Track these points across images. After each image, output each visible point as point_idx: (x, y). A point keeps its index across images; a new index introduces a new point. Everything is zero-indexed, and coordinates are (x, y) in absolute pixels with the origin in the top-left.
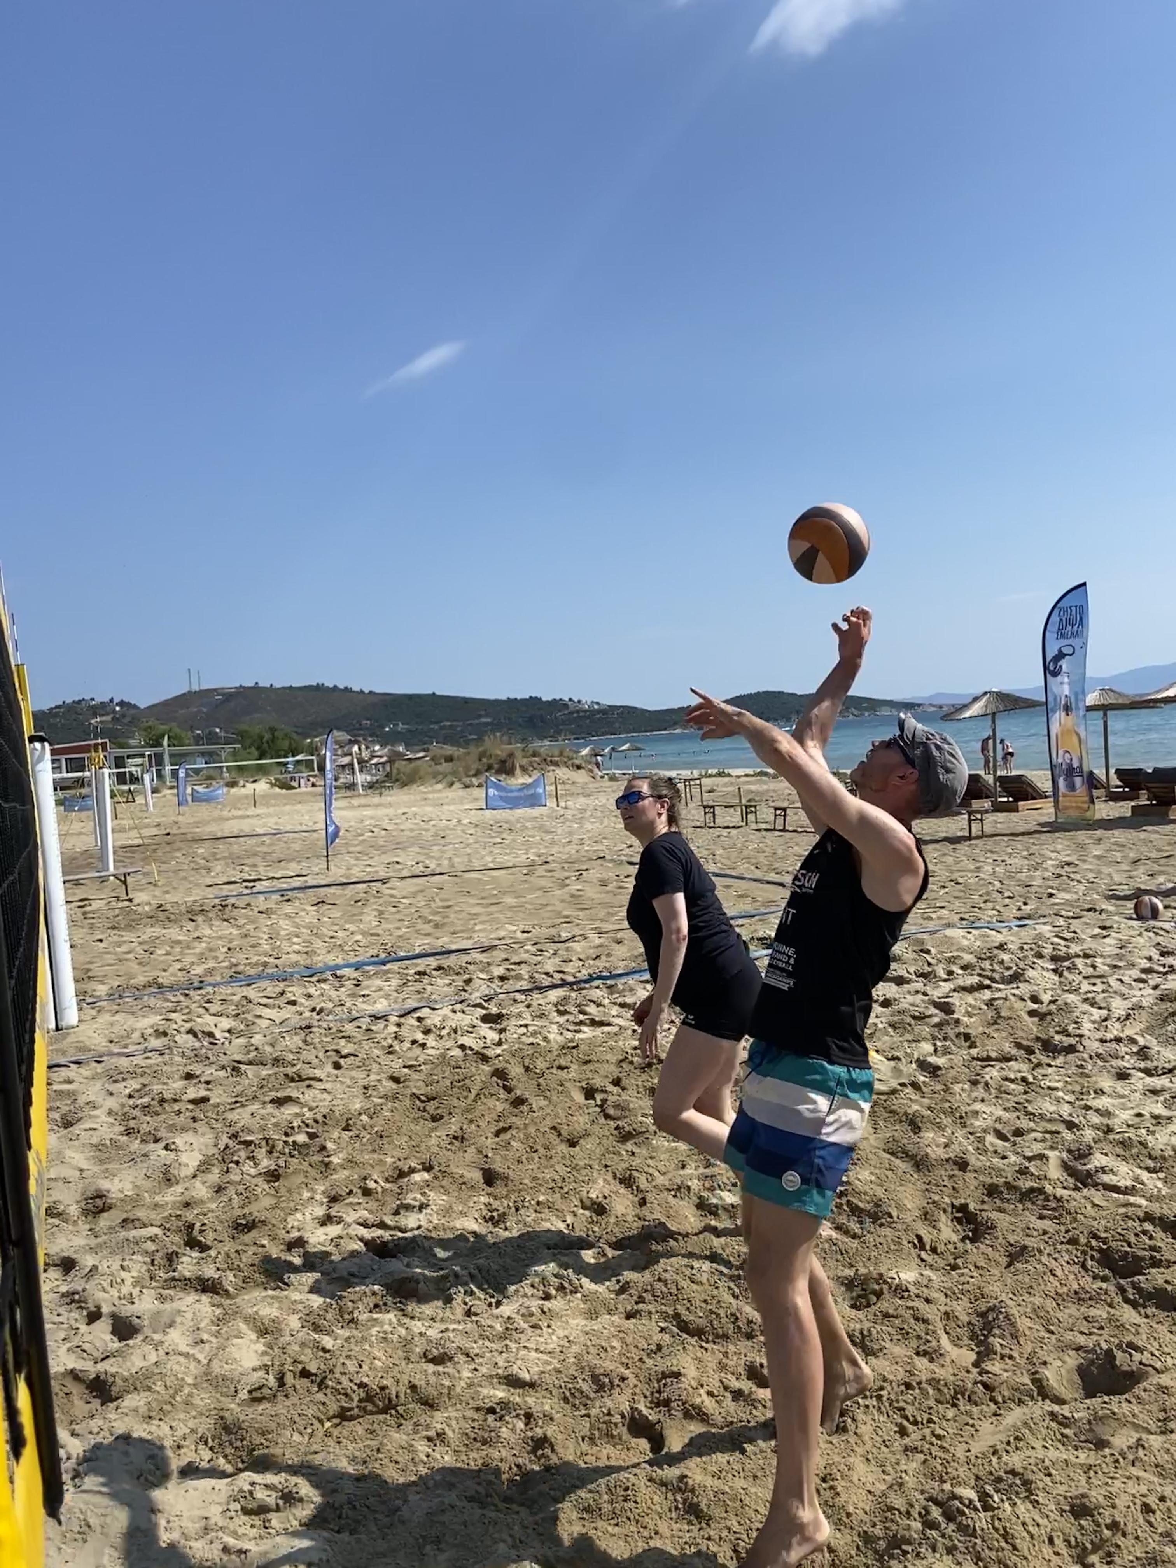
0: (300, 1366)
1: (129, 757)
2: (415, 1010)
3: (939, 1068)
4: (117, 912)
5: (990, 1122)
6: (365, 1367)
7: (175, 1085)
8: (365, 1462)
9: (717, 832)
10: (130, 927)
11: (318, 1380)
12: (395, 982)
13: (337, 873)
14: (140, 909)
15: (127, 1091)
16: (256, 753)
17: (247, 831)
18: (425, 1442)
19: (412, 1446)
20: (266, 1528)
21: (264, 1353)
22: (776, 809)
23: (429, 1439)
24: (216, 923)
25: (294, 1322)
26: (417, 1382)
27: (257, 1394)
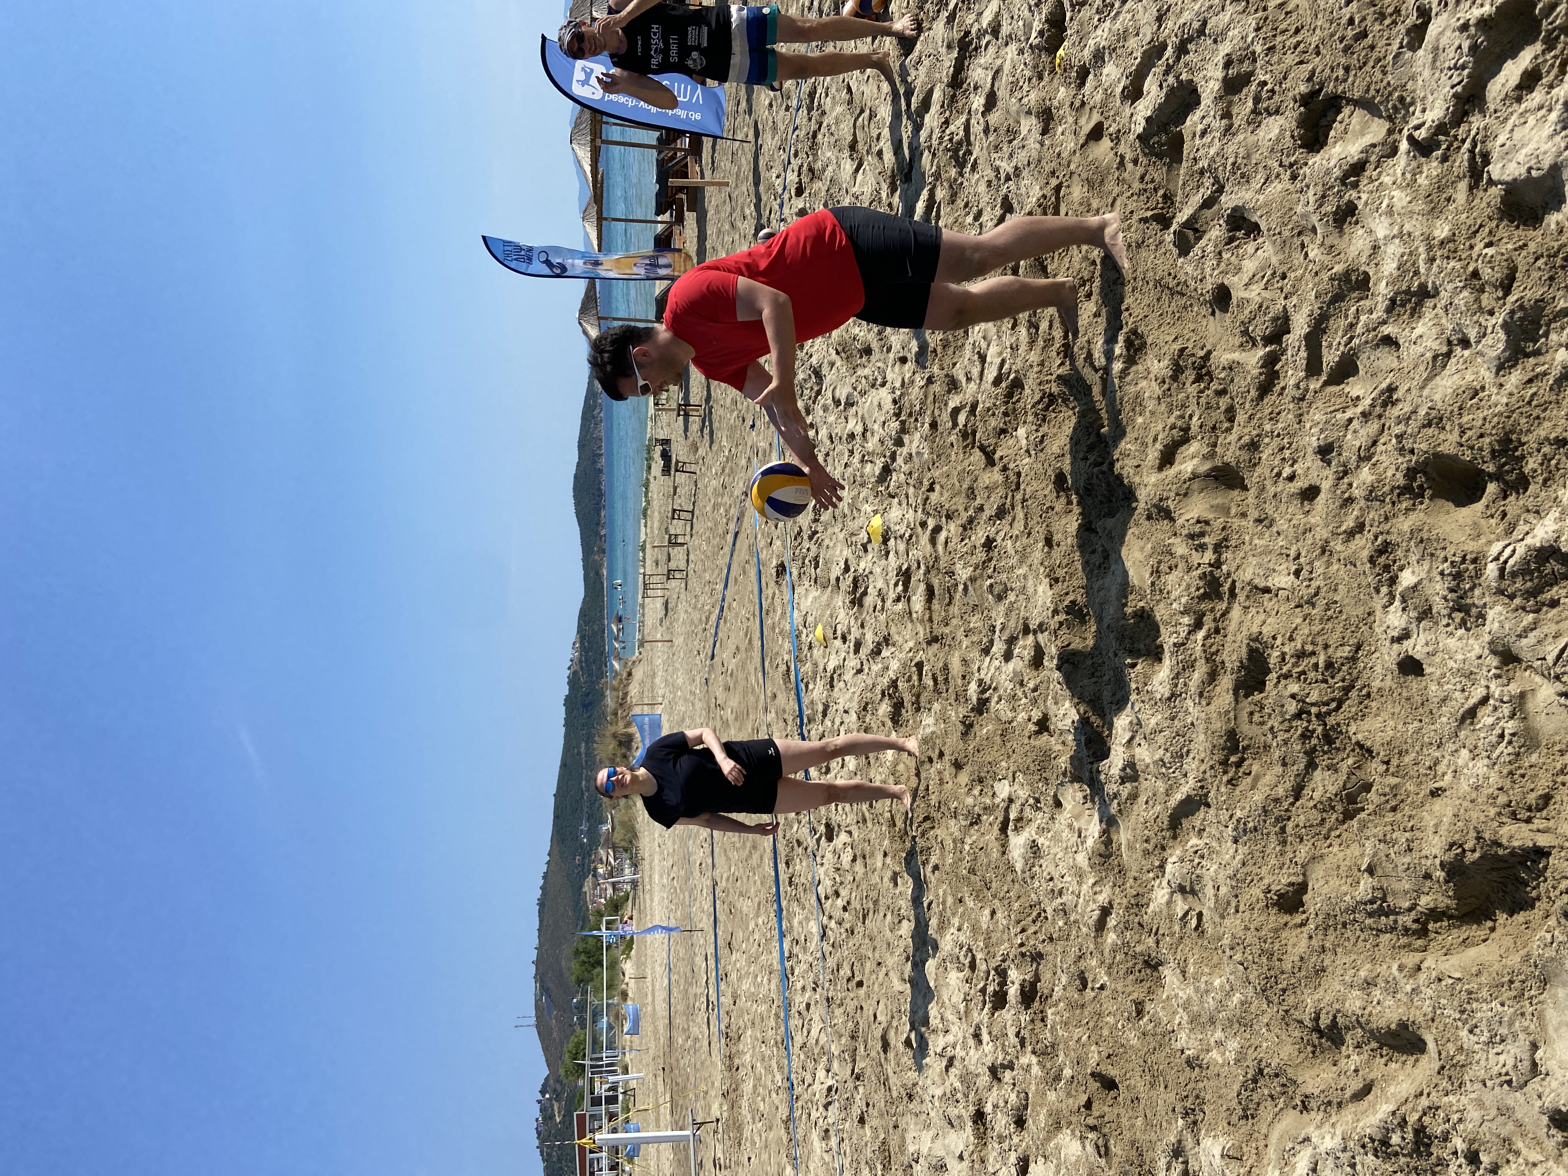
1: (592, 1093)
10: (739, 1129)
13: (706, 923)
16: (598, 969)
17: (665, 994)
24: (741, 1047)
27: (1102, 1150)
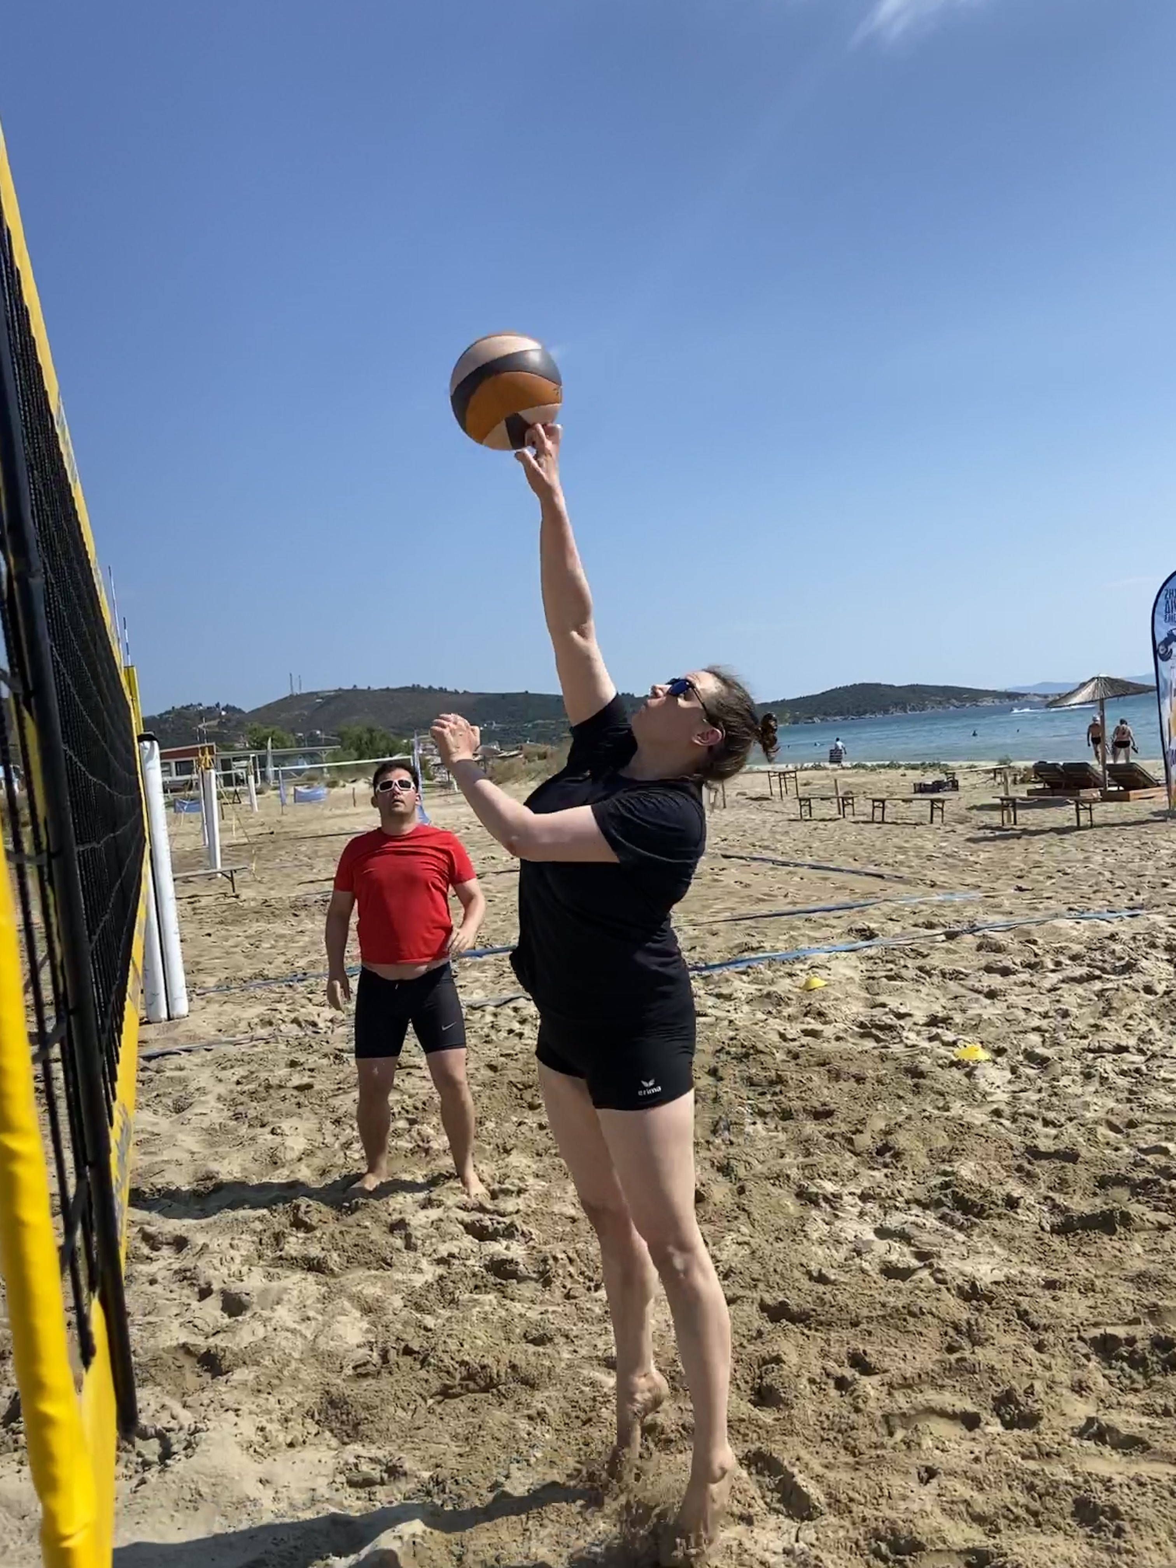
0: (403, 1344)
1: (235, 759)
2: (511, 1000)
3: (1048, 1059)
4: (225, 907)
5: (1101, 1114)
6: (466, 1346)
7: (280, 1073)
8: (467, 1439)
9: (812, 824)
10: (236, 922)
11: (421, 1357)
12: (491, 973)
14: (246, 904)
15: (235, 1078)
16: (355, 754)
17: (348, 829)
18: (526, 1421)
19: (513, 1424)
20: (370, 1500)
21: (368, 1331)
22: (874, 800)
23: (530, 1418)
25: (397, 1301)
26: (517, 1362)
27: (362, 1370)
